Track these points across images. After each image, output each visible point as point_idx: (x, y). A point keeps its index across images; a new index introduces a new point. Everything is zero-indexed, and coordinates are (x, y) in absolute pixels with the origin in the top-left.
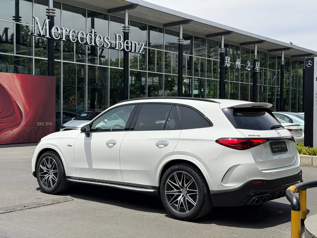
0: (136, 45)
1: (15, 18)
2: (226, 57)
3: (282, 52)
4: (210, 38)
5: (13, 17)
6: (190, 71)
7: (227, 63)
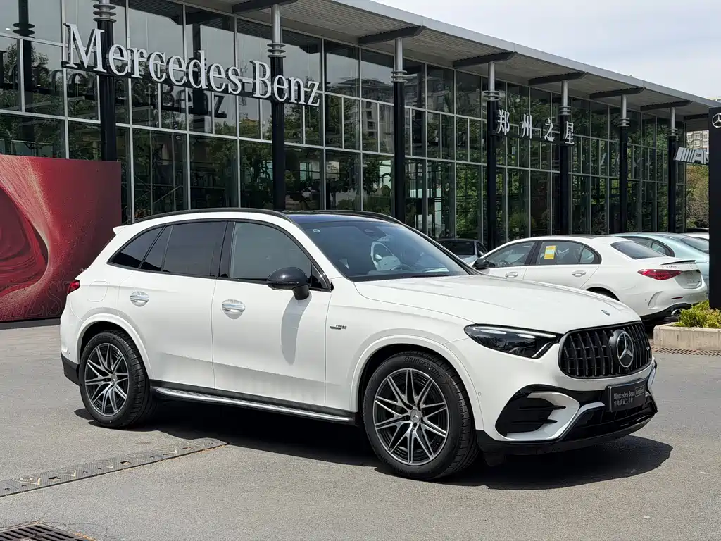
0: (299, 86)
1: (18, 28)
2: (501, 112)
3: (622, 99)
4: (462, 69)
5: (15, 25)
6: (420, 145)
7: (503, 124)
